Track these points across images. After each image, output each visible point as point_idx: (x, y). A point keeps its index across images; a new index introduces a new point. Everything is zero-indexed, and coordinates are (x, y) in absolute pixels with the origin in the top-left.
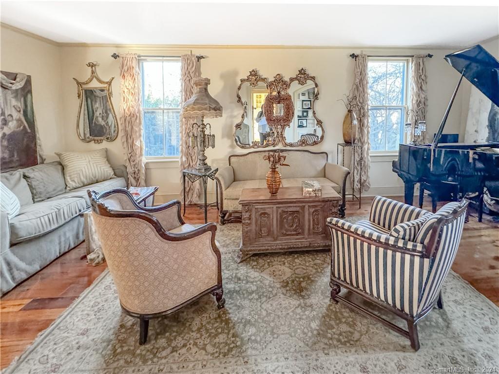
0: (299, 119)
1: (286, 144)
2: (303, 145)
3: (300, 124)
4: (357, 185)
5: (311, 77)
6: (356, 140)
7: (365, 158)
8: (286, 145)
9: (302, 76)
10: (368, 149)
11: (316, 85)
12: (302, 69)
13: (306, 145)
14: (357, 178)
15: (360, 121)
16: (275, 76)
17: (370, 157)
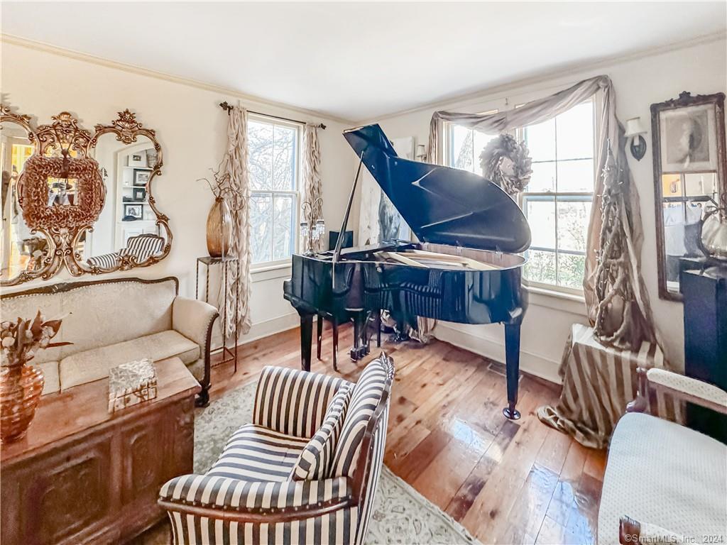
0: (125, 205)
1: (79, 269)
2: (126, 267)
3: (127, 214)
4: (231, 328)
5: (147, 131)
6: (230, 249)
7: (245, 277)
8: (81, 271)
9: (127, 125)
10: (248, 262)
11: (157, 147)
12: (127, 112)
13: (131, 267)
14: (230, 317)
15: (236, 216)
16: (56, 115)
17: (252, 274)
